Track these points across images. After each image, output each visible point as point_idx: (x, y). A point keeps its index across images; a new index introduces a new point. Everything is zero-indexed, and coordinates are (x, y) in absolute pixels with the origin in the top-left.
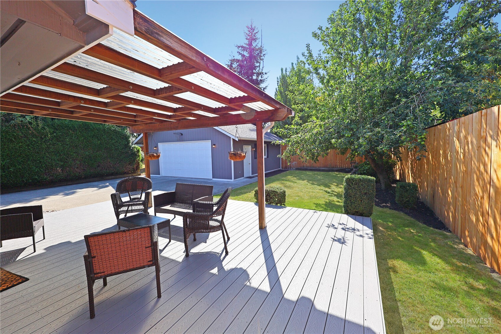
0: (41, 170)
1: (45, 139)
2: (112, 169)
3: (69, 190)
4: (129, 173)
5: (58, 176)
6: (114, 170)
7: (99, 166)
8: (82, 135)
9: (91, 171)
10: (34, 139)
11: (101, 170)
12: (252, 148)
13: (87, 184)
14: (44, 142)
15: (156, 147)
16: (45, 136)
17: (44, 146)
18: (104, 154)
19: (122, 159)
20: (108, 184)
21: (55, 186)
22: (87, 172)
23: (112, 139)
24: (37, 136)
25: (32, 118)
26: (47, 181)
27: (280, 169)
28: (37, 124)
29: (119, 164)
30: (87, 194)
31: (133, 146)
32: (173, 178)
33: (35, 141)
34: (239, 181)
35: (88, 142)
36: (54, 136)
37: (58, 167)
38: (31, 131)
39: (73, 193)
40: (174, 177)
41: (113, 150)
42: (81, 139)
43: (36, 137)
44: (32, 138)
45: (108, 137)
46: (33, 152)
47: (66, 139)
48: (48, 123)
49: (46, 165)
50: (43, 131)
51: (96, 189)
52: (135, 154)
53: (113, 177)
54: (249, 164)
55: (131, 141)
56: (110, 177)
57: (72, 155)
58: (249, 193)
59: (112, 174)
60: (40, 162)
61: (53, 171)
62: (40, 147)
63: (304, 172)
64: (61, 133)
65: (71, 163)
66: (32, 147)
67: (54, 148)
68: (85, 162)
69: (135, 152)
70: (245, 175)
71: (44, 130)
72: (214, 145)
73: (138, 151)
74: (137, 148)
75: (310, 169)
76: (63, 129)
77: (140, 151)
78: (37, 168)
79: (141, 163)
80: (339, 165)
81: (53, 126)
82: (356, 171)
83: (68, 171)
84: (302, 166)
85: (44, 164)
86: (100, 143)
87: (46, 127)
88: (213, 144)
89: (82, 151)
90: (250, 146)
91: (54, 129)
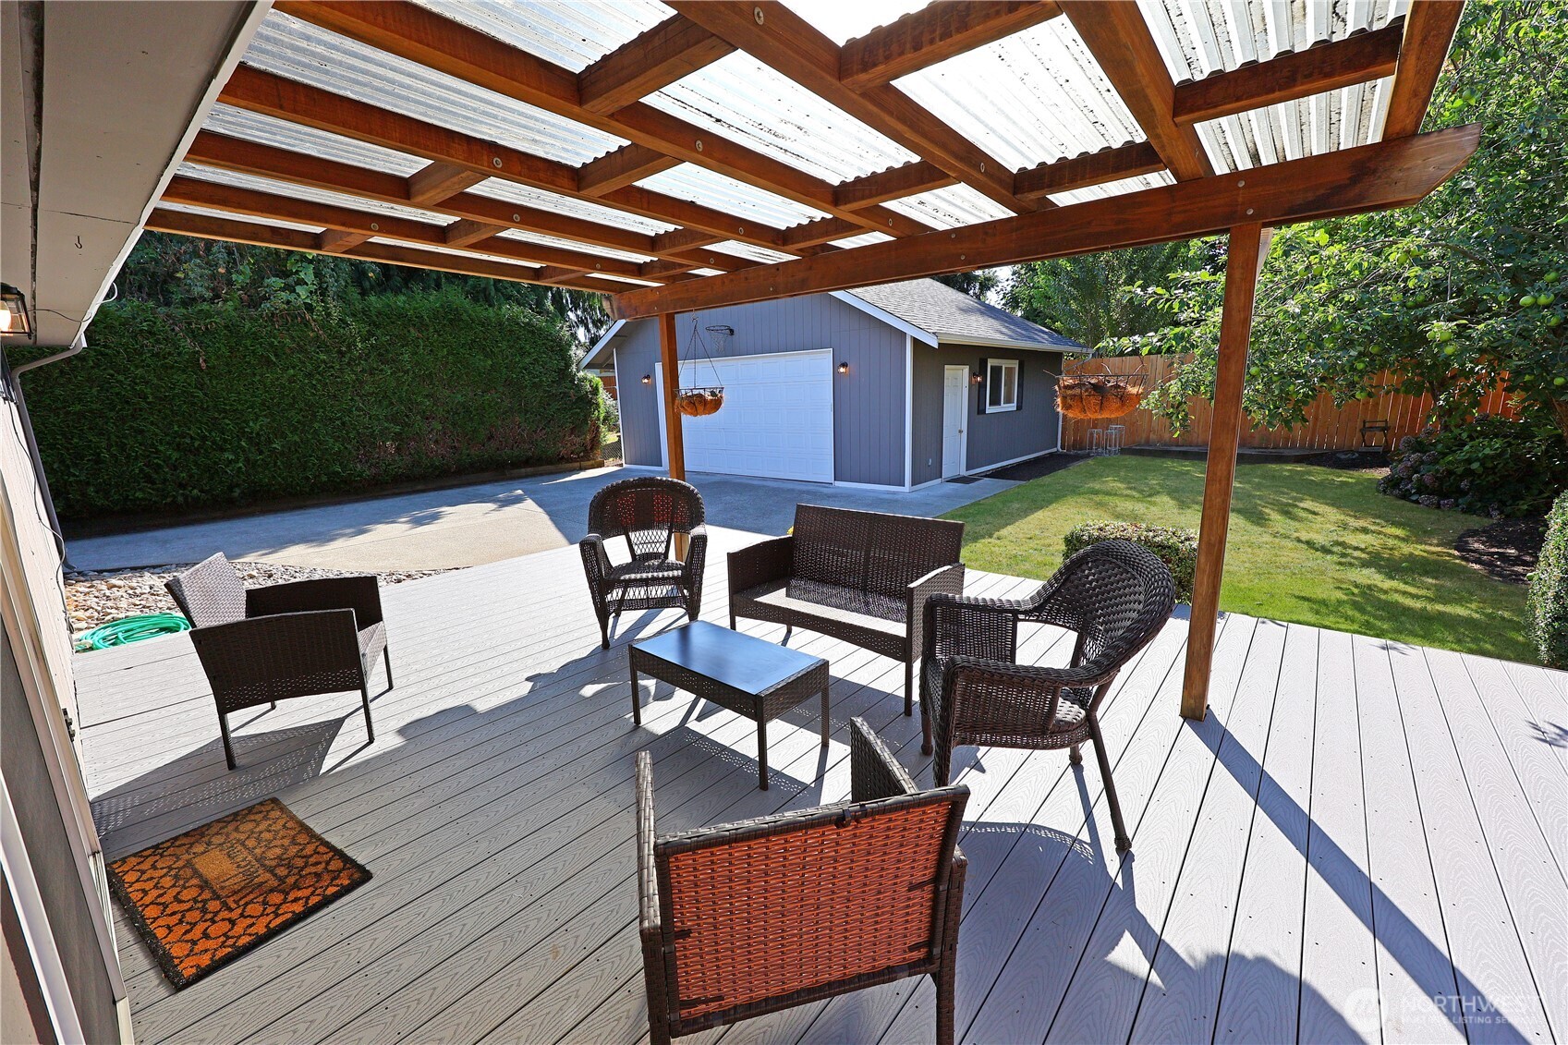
0: (346, 448)
1: (349, 355)
2: (527, 446)
3: (421, 509)
4: (573, 460)
5: (390, 465)
6: (530, 449)
7: (490, 438)
8: (443, 342)
9: (473, 451)
10: (323, 357)
11: (498, 449)
12: (973, 374)
13: (465, 489)
14: (349, 364)
15: (648, 377)
16: (349, 347)
17: (349, 377)
18: (502, 401)
19: (553, 416)
20: (520, 492)
21: (384, 493)
22: (461, 454)
23: (523, 353)
24: (328, 346)
25: (311, 292)
26: (365, 479)
27: (1055, 450)
28: (326, 309)
29: (544, 431)
30: (471, 522)
31: (581, 374)
32: (703, 477)
33: (324, 362)
34: (931, 493)
35: (460, 362)
36: (372, 345)
37: (388, 441)
38: (313, 331)
39: (435, 517)
40: (707, 474)
41: (526, 386)
42: (440, 354)
43: (328, 352)
44: (318, 353)
45: (510, 348)
46: (324, 395)
47: (402, 354)
48: (352, 308)
49: (359, 433)
50: (342, 330)
51: (491, 506)
52: (586, 402)
53: (529, 470)
54: (961, 432)
55: (575, 359)
56: (523, 471)
57: (422, 403)
58: (990, 540)
59: (527, 462)
60: (343, 424)
61: (377, 450)
62: (338, 380)
63: (1158, 461)
64: (388, 337)
65: (420, 429)
66: (320, 380)
67: (373, 383)
68: (454, 424)
69: (587, 392)
70: (947, 473)
71: (344, 328)
72: (844, 365)
73: (595, 391)
74: (591, 381)
75: (1180, 451)
76: (393, 323)
77: (601, 390)
78: (337, 441)
79: (603, 429)
80: (1303, 439)
81: (365, 315)
82: (1422, 462)
83: (413, 452)
84: (1143, 441)
85: (354, 429)
86: (491, 366)
87: (349, 320)
88: (839, 363)
89: (447, 393)
90: (966, 369)
91: (370, 325)
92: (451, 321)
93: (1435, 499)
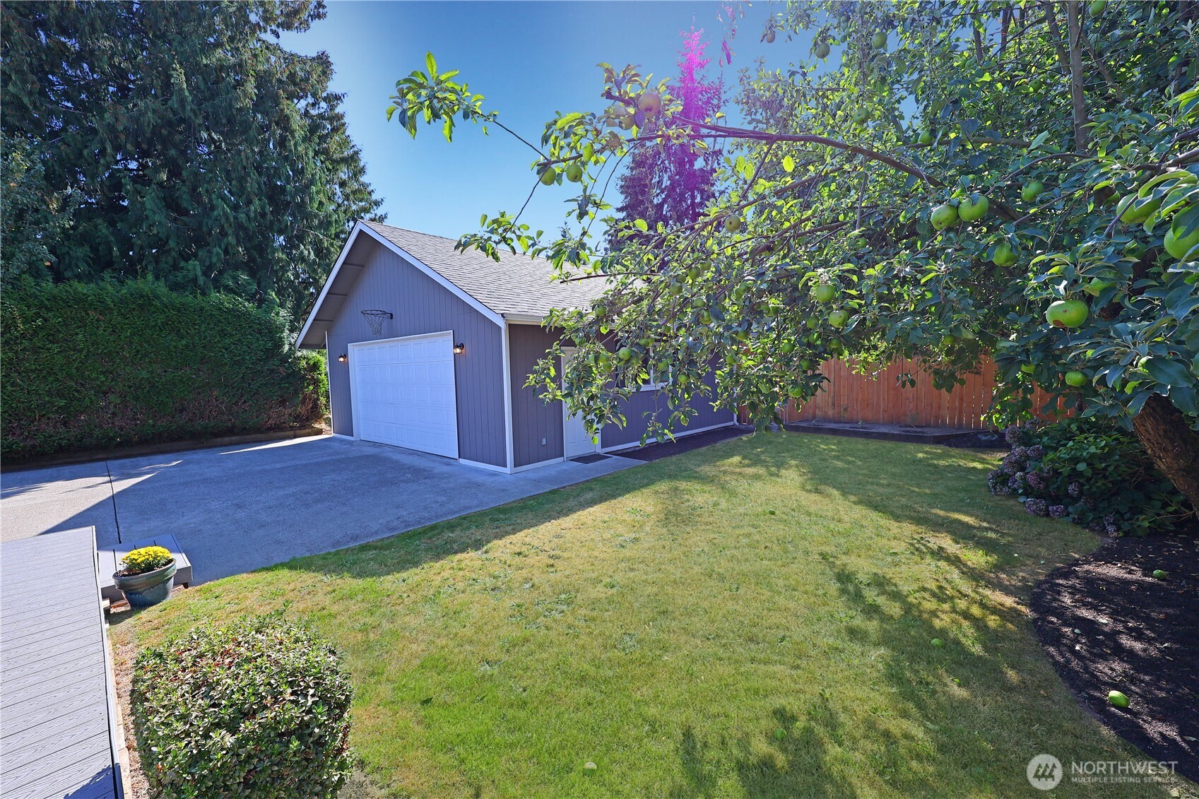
1: (8, 335)
2: (225, 418)
4: (287, 429)
6: (231, 420)
7: (181, 410)
8: (128, 324)
9: (160, 422)
11: (191, 420)
14: (6, 343)
15: (343, 356)
16: (9, 327)
17: (6, 354)
18: (198, 376)
19: (257, 390)
22: (145, 425)
23: (223, 334)
27: (731, 423)
35: (147, 342)
41: (226, 364)
42: (123, 335)
45: (210, 330)
47: (77, 334)
49: (11, 407)
52: (299, 377)
55: (288, 342)
56: (227, 439)
64: (60, 319)
67: (36, 360)
68: (137, 399)
69: (305, 370)
70: (570, 450)
71: (3, 311)
72: (461, 346)
75: (830, 429)
76: (67, 306)
80: (952, 419)
81: (34, 299)
83: (82, 424)
86: (185, 346)
88: (457, 344)
89: (129, 369)
91: (38, 308)
92: (141, 307)
93: (1042, 504)
